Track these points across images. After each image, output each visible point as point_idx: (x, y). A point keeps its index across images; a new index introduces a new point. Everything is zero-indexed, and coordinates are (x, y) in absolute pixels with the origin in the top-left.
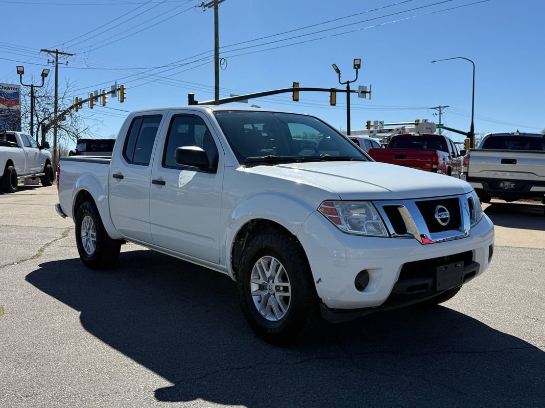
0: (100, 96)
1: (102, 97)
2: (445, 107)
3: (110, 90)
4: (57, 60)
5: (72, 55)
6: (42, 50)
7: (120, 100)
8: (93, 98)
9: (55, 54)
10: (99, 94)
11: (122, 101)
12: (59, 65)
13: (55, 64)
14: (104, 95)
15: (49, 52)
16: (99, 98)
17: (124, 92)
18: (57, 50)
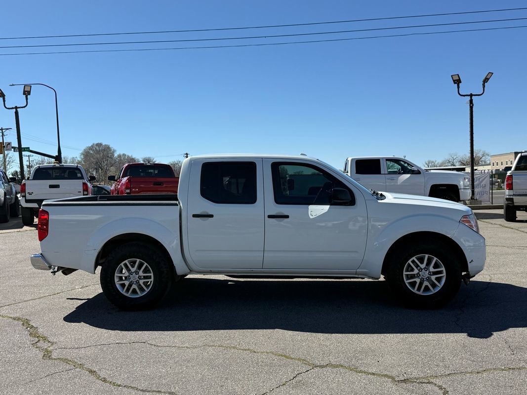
2: (7, 129)
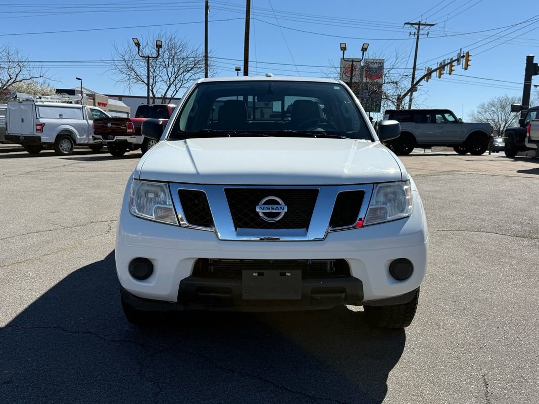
0: (447, 65)
1: (449, 65)
3: (456, 58)
4: (418, 32)
5: (433, 25)
6: (406, 24)
7: (464, 67)
8: (442, 67)
9: (417, 26)
10: (446, 63)
11: (466, 69)
12: (420, 37)
13: (416, 36)
14: (451, 63)
15: (412, 24)
16: (446, 67)
17: (469, 59)
18: (420, 22)
